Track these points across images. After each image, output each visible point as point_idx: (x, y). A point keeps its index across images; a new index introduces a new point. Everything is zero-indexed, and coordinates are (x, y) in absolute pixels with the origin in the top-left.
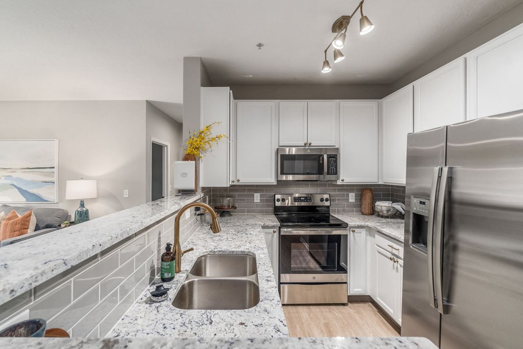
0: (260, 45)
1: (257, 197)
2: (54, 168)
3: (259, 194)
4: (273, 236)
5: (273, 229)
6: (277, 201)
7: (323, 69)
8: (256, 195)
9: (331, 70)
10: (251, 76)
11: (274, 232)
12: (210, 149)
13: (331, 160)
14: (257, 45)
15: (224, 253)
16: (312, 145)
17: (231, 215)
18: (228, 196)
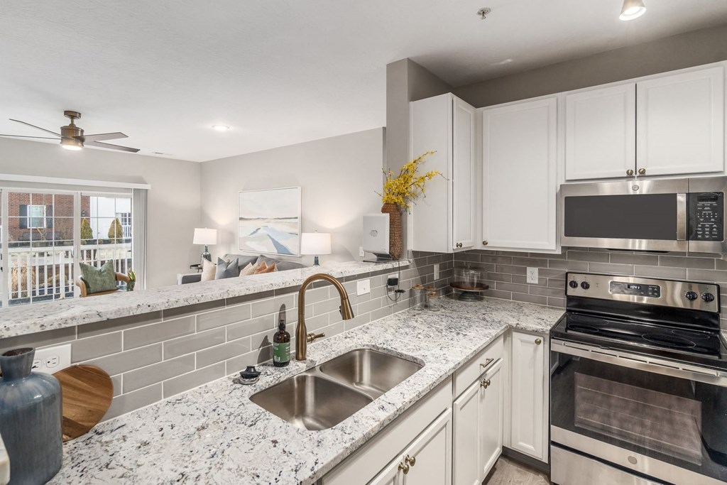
0: (483, 13)
1: (533, 275)
2: (297, 218)
3: (537, 269)
4: (535, 350)
5: (537, 337)
6: (571, 285)
7: (622, 12)
8: (529, 270)
9: (644, 10)
10: (509, 60)
11: (538, 342)
12: (422, 195)
13: (703, 206)
14: (479, 13)
15: (390, 353)
16: (647, 174)
17: (481, 299)
18: (472, 268)
